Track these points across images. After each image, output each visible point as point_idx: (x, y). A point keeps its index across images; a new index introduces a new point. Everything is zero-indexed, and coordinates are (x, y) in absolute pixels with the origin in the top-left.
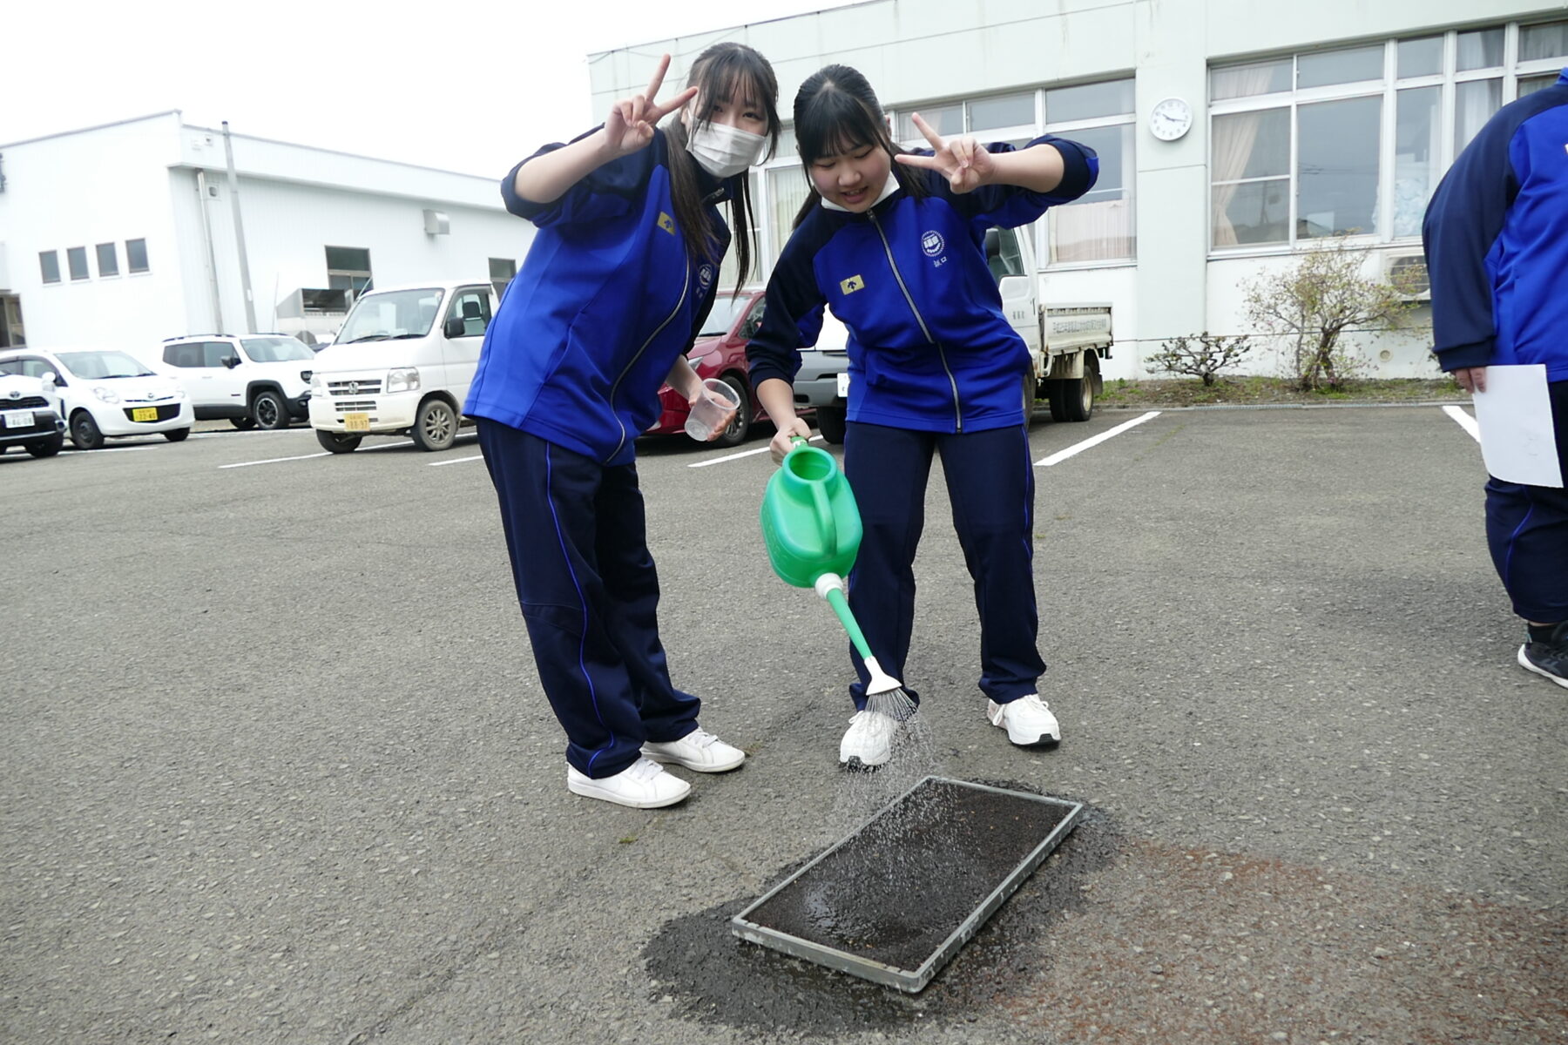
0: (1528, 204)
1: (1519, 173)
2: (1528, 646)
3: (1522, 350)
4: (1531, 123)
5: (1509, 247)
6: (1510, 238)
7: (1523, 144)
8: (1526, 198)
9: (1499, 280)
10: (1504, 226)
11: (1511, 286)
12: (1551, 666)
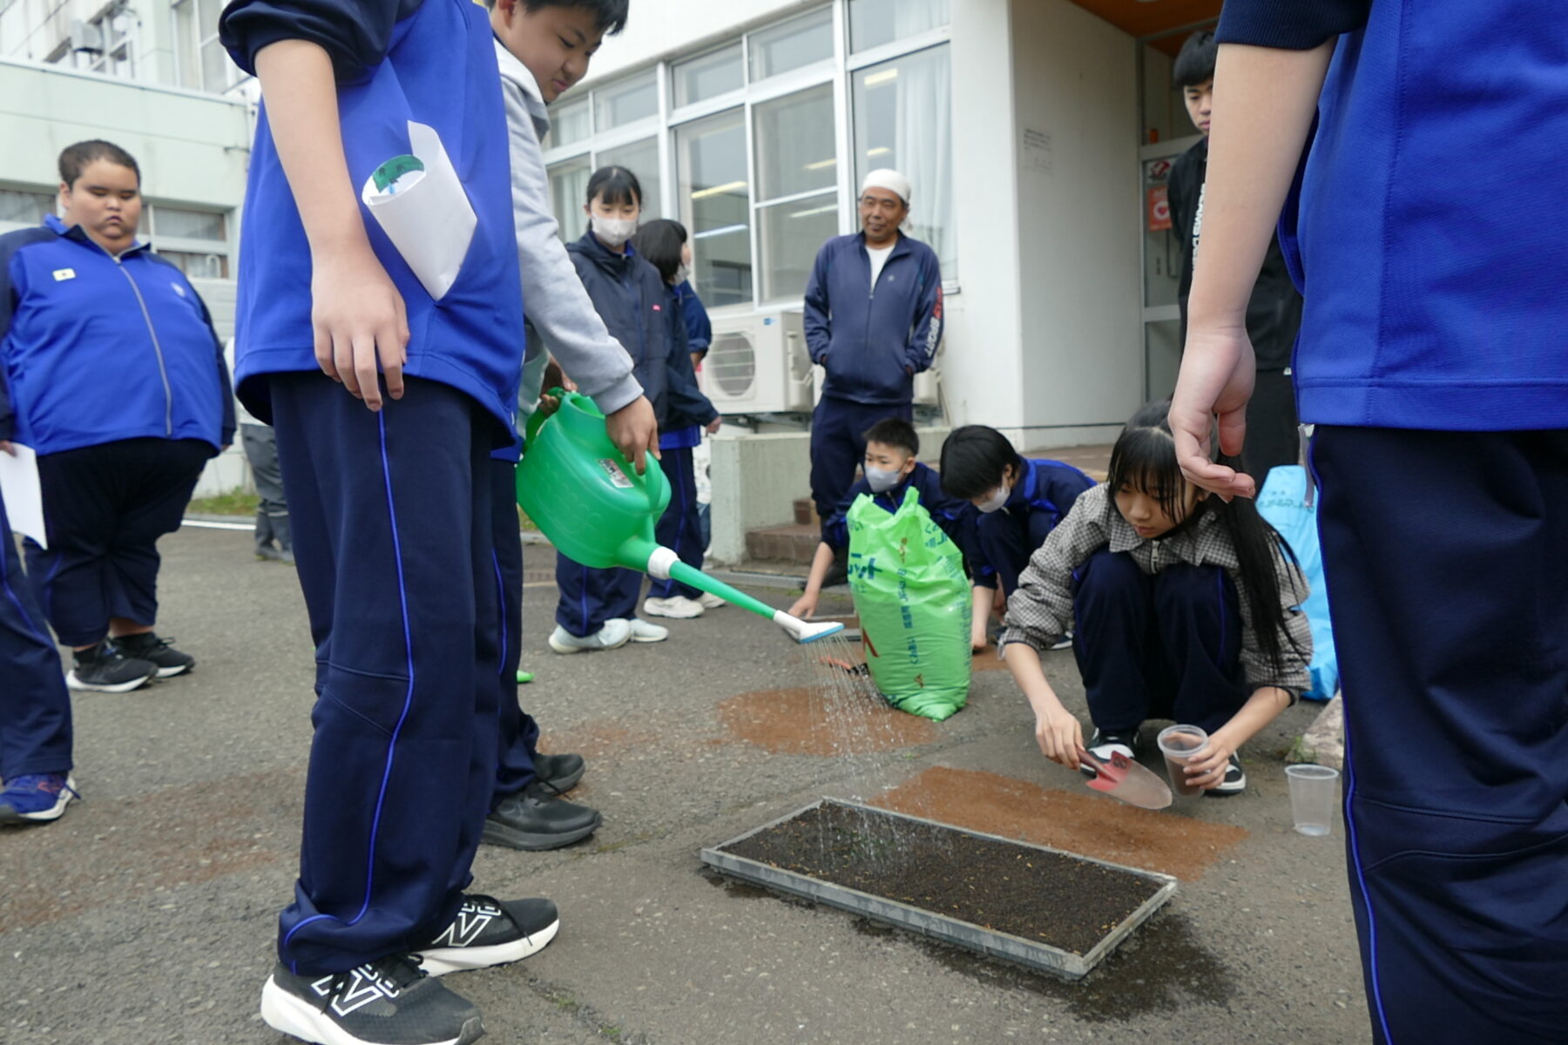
0: (30, 313)
1: (19, 288)
2: (77, 670)
3: (37, 425)
4: (27, 251)
5: (18, 345)
6: (18, 337)
7: (21, 265)
8: (28, 308)
9: (12, 369)
10: (11, 329)
11: (21, 376)
12: (100, 678)
